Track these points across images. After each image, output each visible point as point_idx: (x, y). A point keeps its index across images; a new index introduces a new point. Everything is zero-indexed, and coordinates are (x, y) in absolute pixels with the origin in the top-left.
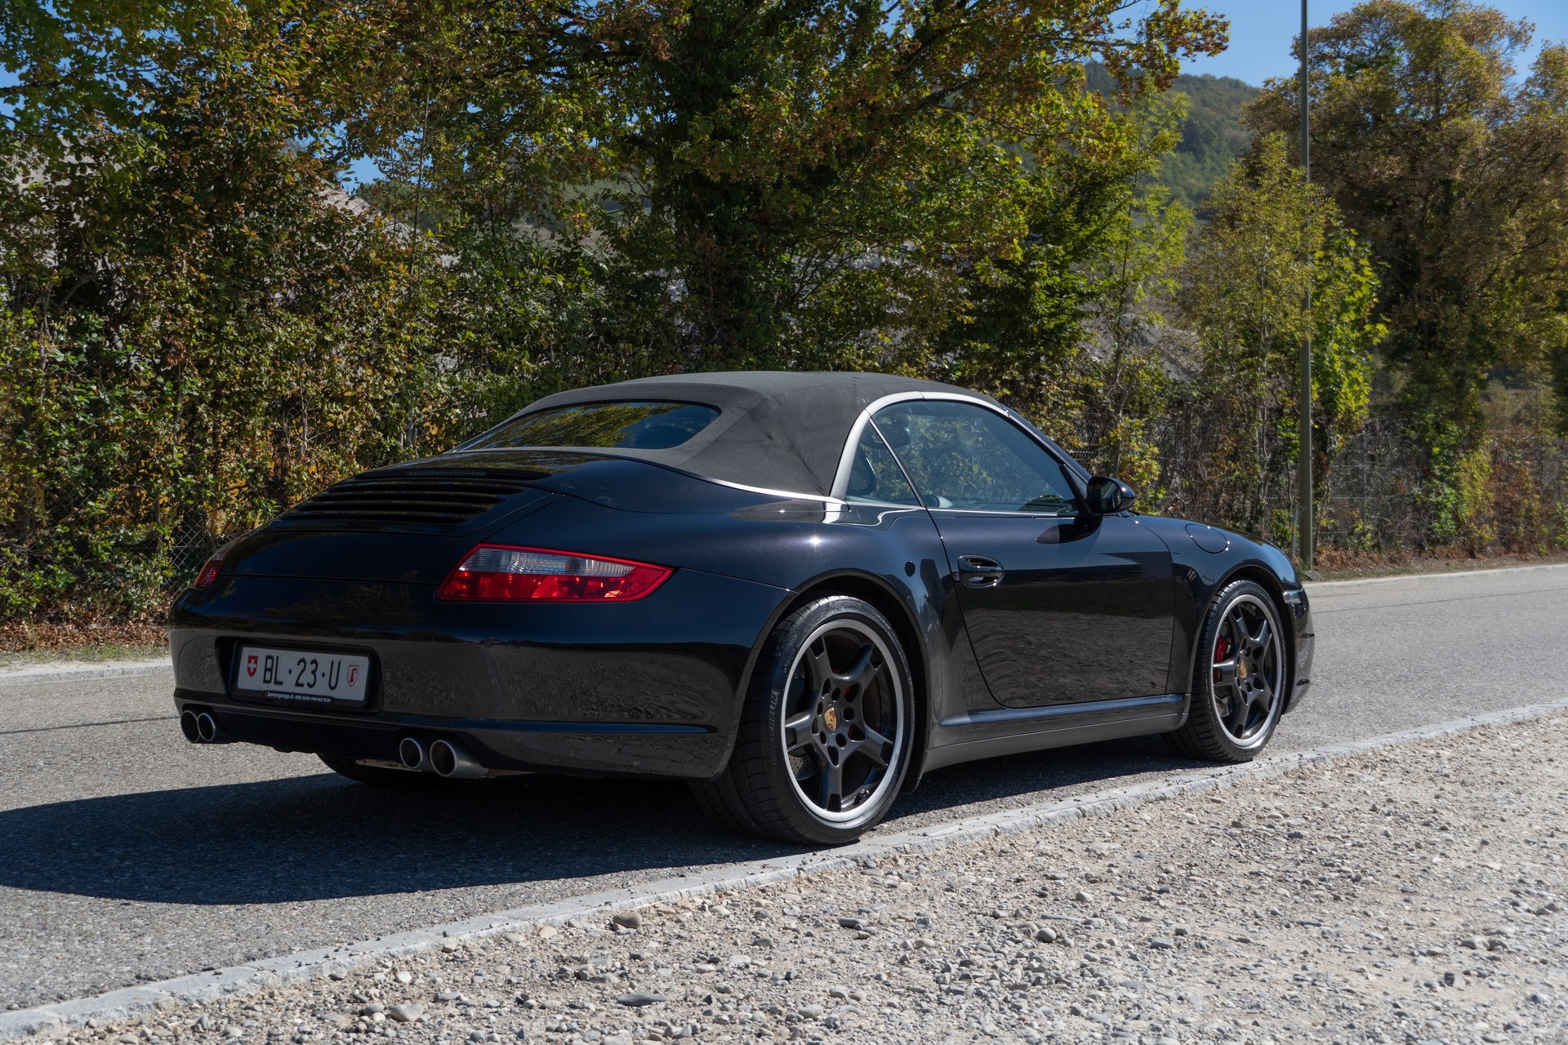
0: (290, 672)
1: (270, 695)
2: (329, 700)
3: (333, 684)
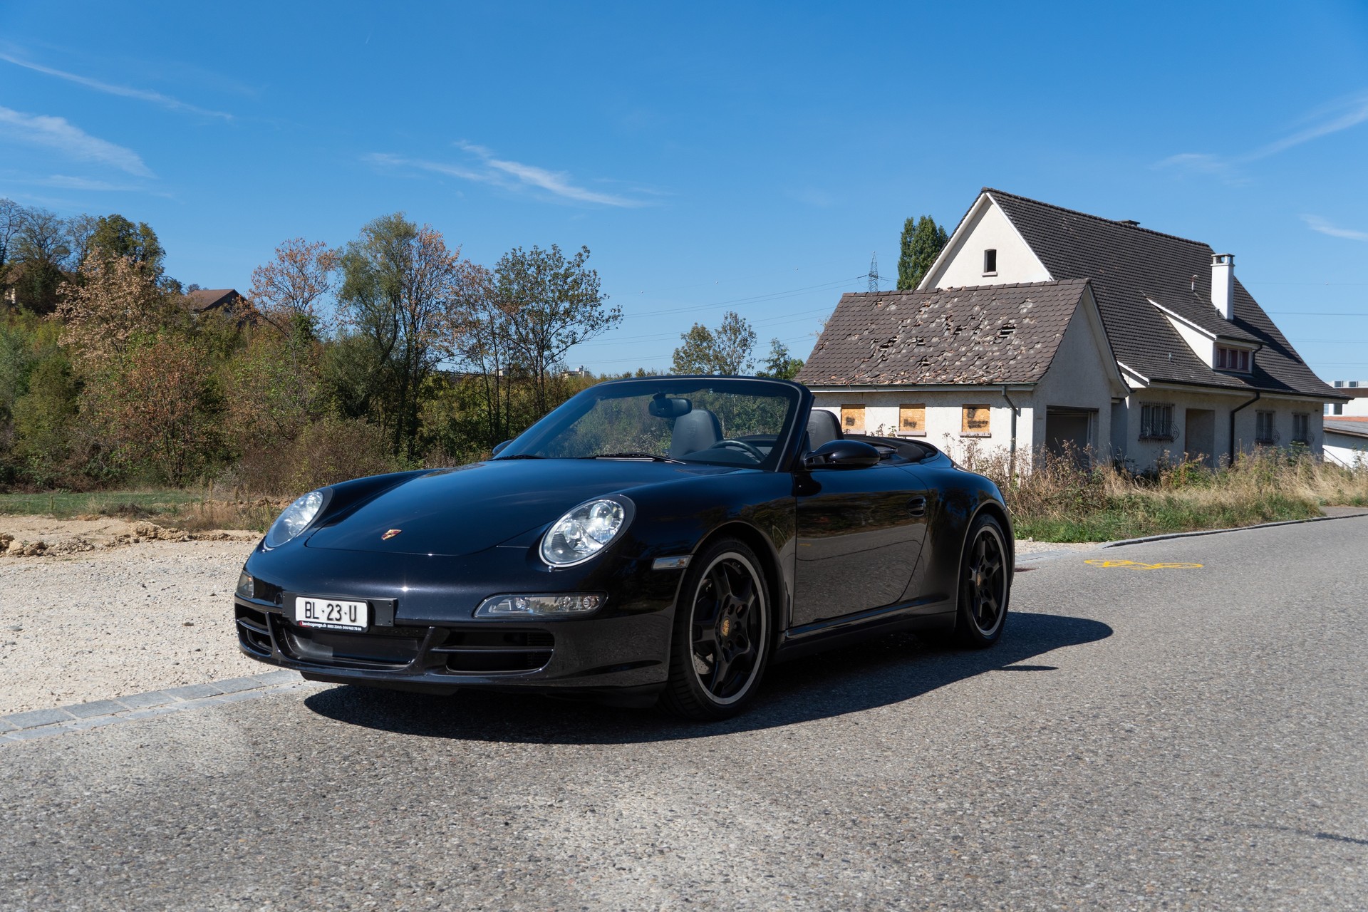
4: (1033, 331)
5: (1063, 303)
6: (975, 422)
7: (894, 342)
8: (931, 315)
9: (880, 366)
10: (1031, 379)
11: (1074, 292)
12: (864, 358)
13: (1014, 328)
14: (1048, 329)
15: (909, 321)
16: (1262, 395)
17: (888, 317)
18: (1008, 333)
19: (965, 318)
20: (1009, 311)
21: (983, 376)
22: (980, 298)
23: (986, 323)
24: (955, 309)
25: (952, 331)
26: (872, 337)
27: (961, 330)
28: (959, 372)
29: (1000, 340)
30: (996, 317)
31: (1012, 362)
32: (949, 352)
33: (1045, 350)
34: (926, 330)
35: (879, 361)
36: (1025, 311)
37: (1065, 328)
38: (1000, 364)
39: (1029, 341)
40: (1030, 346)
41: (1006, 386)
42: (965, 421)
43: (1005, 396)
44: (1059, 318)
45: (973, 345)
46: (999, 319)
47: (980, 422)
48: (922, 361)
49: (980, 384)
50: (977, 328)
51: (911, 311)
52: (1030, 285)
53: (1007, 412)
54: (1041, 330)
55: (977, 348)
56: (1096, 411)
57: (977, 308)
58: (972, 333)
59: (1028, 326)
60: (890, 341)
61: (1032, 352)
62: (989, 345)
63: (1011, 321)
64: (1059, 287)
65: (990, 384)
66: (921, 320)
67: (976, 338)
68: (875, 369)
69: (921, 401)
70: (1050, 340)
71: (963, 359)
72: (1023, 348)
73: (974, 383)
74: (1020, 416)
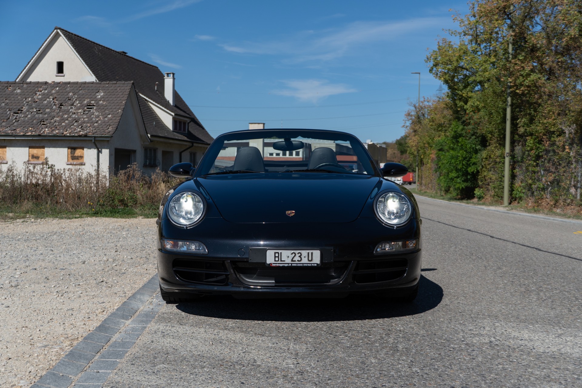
4: (106, 108)
5: (120, 94)
6: (75, 157)
7: (22, 110)
8: (44, 96)
9: (15, 124)
10: (109, 134)
11: (126, 88)
12: (4, 119)
13: (94, 106)
14: (114, 107)
15: (30, 99)
16: (195, 144)
17: (16, 96)
18: (91, 108)
19: (64, 99)
20: (90, 97)
21: (80, 131)
22: (72, 88)
23: (77, 102)
24: (58, 94)
25: (58, 106)
26: (7, 107)
27: (63, 105)
28: (65, 128)
29: (87, 112)
30: (83, 99)
31: (95, 124)
32: (57, 117)
33: (114, 118)
34: (41, 105)
35: (14, 121)
36: (99, 97)
37: (123, 107)
38: (89, 125)
39: (104, 113)
40: (105, 116)
41: (95, 137)
42: (70, 156)
43: (94, 143)
44: (120, 102)
45: (71, 114)
46: (85, 101)
47: (78, 157)
48: (41, 122)
49: (80, 136)
50: (73, 105)
51: (31, 94)
52: (85, 83)
53: (94, 151)
54: (110, 107)
55: (74, 116)
56: (134, 151)
57: (71, 94)
58: (69, 108)
59: (102, 105)
60: (19, 110)
61: (106, 119)
62: (81, 115)
63: (92, 102)
64: (117, 85)
65: (86, 136)
66: (37, 98)
67: (73, 110)
68: (12, 126)
69: (42, 145)
70: (116, 113)
71: (67, 122)
72: (101, 117)
73: (76, 135)
74: (101, 153)
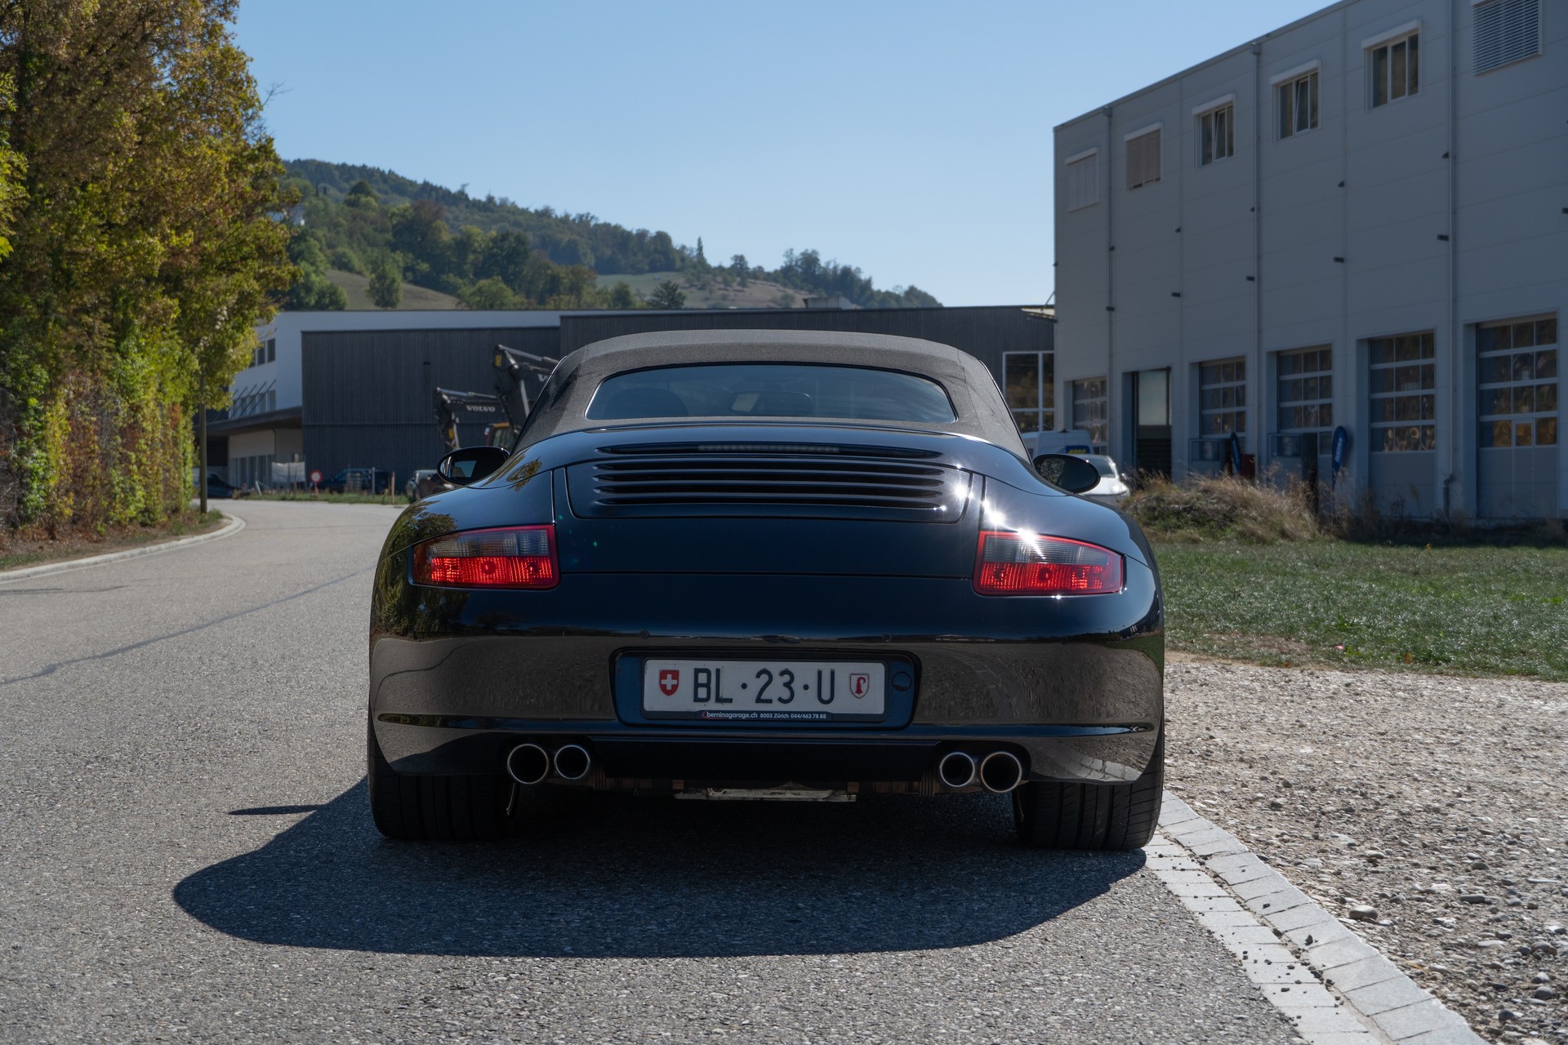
0: (744, 686)
1: (709, 715)
2: (824, 716)
3: (826, 695)
